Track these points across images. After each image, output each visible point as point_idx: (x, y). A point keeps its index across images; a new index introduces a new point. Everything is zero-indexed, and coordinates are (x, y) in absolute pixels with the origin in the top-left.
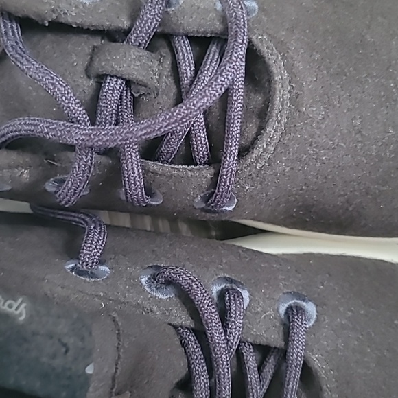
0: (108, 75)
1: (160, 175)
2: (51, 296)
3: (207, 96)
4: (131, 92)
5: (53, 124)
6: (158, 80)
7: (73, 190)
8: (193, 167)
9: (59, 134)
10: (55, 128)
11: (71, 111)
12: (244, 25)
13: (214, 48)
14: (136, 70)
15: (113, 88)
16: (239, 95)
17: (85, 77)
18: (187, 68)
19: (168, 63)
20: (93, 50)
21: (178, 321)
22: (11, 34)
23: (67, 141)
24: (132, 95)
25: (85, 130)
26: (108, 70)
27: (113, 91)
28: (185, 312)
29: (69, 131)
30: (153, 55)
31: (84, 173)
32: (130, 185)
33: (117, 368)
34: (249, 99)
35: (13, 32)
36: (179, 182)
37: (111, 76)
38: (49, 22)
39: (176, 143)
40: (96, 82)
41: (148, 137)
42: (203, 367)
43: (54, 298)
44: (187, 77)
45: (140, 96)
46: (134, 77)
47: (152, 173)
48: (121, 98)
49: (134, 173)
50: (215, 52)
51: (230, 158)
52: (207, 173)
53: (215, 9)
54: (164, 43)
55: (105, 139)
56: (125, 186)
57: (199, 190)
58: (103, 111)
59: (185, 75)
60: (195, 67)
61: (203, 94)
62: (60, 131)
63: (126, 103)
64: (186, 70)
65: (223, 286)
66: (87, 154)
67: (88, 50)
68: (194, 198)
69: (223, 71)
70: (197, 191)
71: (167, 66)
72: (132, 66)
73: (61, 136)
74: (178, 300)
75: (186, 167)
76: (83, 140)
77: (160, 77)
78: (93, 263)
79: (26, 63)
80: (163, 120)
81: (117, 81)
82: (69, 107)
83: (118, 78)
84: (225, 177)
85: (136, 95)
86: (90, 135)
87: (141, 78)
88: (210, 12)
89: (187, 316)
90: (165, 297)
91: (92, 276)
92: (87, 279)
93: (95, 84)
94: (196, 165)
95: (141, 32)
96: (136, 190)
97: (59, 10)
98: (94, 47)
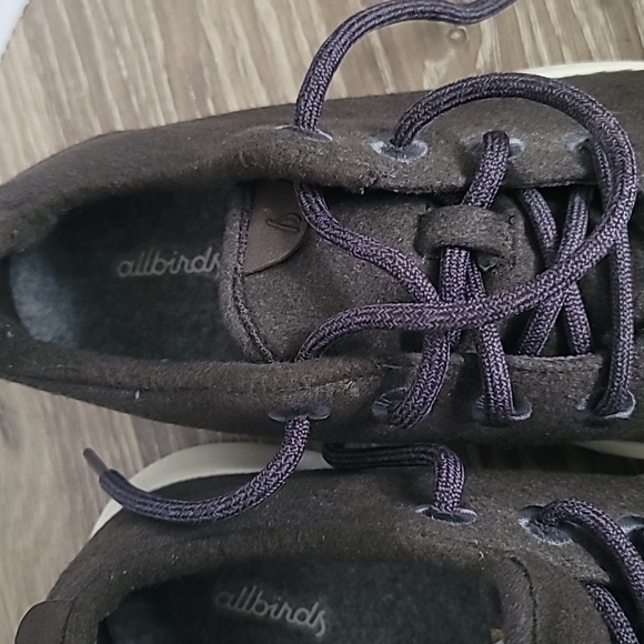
0: (446, 247)
1: (530, 372)
2: (409, 549)
3: (599, 243)
4: (477, 266)
5: (397, 308)
6: (513, 246)
7: (422, 400)
8: (572, 357)
9: (408, 318)
10: (401, 312)
11: (419, 288)
12: (630, 152)
13: (577, 199)
14: (484, 236)
15: (457, 262)
16: (624, 251)
17: (416, 254)
18: (548, 228)
19: (520, 224)
20: (420, 221)
21: (585, 575)
22: (318, 209)
23: (419, 326)
24: (480, 269)
25: (442, 308)
26: (448, 239)
27: (458, 265)
28: (592, 561)
29: (420, 314)
30: (501, 216)
31: (437, 373)
32: (494, 388)
33: (535, 620)
34: (636, 257)
35: (320, 206)
36: (555, 381)
37: (451, 247)
38: (366, 189)
39: (547, 326)
40: (430, 259)
41: (527, 305)
42: (633, 638)
43: (413, 550)
44: (549, 238)
45: (490, 269)
46: (482, 244)
47: (519, 370)
48: (467, 275)
49: (498, 370)
50: (580, 203)
51: (624, 336)
52: (595, 362)
53: (569, 152)
54: (509, 201)
55: (471, 315)
56: (487, 390)
57: (584, 390)
58: (449, 292)
59: (546, 236)
60: (556, 224)
61: (595, 242)
62: (409, 315)
63: (475, 279)
64: (546, 229)
65: (635, 527)
66: (442, 345)
67: (412, 221)
68: (576, 403)
69: (615, 209)
70: (581, 392)
71: (520, 228)
72: (478, 232)
73: (410, 321)
74: (579, 546)
75: (563, 358)
76: (441, 321)
77: (515, 241)
78: (454, 503)
79: (350, 237)
80: (546, 281)
81: (460, 253)
82: (415, 284)
83: (461, 248)
84: (620, 364)
85: (485, 269)
86: (450, 314)
87: (491, 245)
88: (564, 155)
89: (597, 568)
90: (560, 544)
91: (458, 519)
92: (452, 524)
93: (428, 262)
94: (575, 354)
95: (483, 188)
96: (502, 394)
97: (377, 172)
98: (420, 217)
